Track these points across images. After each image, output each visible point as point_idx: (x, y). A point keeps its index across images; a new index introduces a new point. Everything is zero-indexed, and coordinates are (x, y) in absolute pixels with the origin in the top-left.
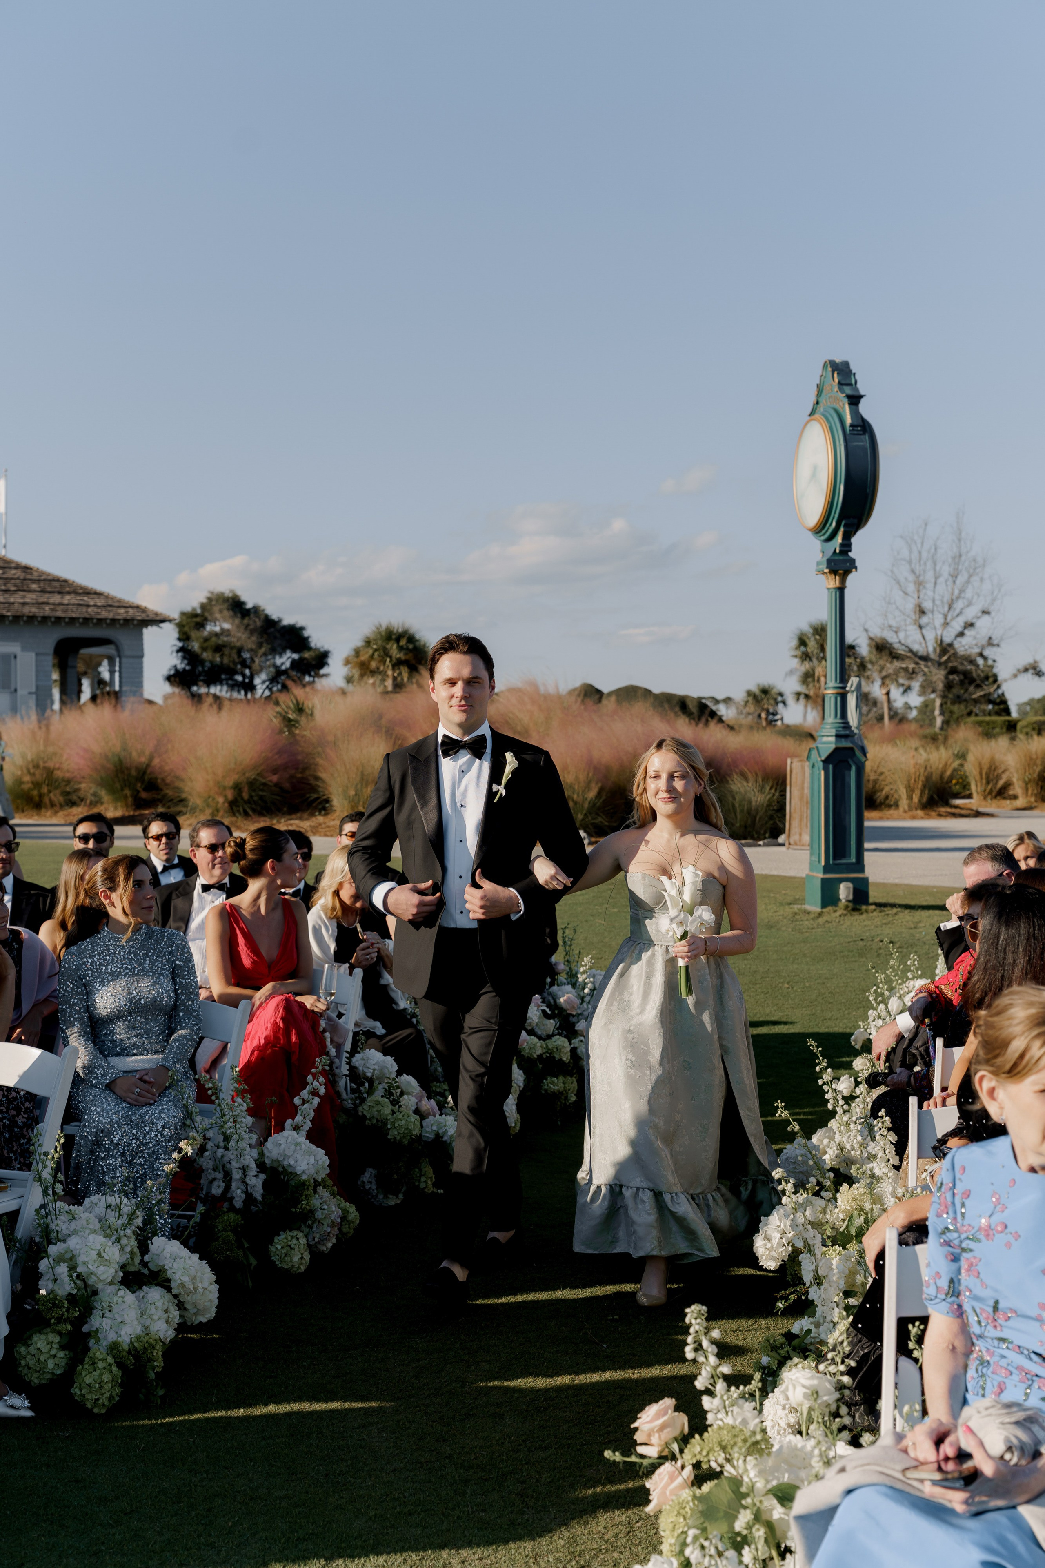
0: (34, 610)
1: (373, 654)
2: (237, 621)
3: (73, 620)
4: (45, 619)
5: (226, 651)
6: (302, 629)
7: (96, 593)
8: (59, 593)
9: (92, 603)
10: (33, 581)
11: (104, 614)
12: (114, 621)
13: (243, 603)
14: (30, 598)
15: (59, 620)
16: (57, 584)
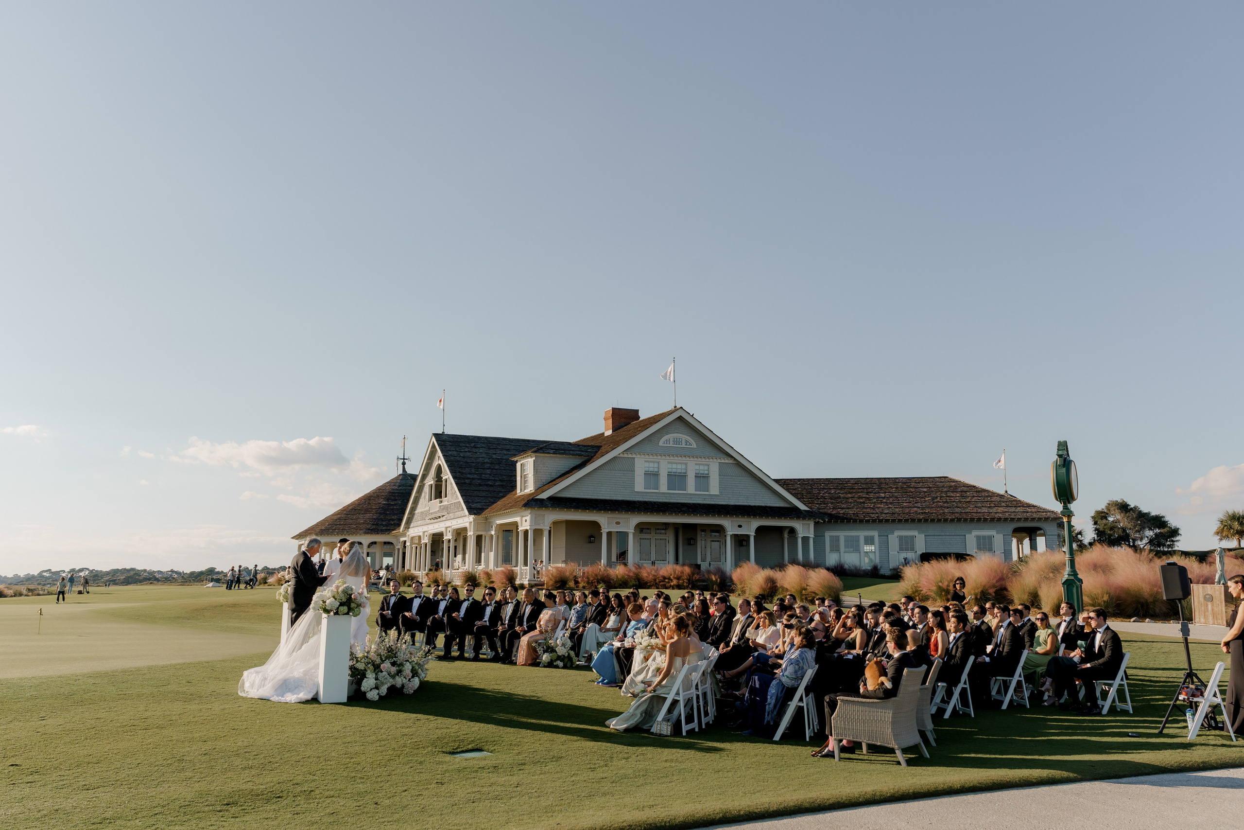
0: (1000, 515)
1: (1224, 528)
2: (1122, 515)
3: (1019, 520)
4: (1006, 519)
5: (1116, 530)
6: (1163, 517)
7: (1033, 506)
8: (1015, 507)
9: (1030, 510)
10: (1004, 502)
11: (1035, 516)
12: (1040, 519)
13: (1129, 505)
14: (1000, 510)
15: (1012, 520)
16: (1015, 503)
